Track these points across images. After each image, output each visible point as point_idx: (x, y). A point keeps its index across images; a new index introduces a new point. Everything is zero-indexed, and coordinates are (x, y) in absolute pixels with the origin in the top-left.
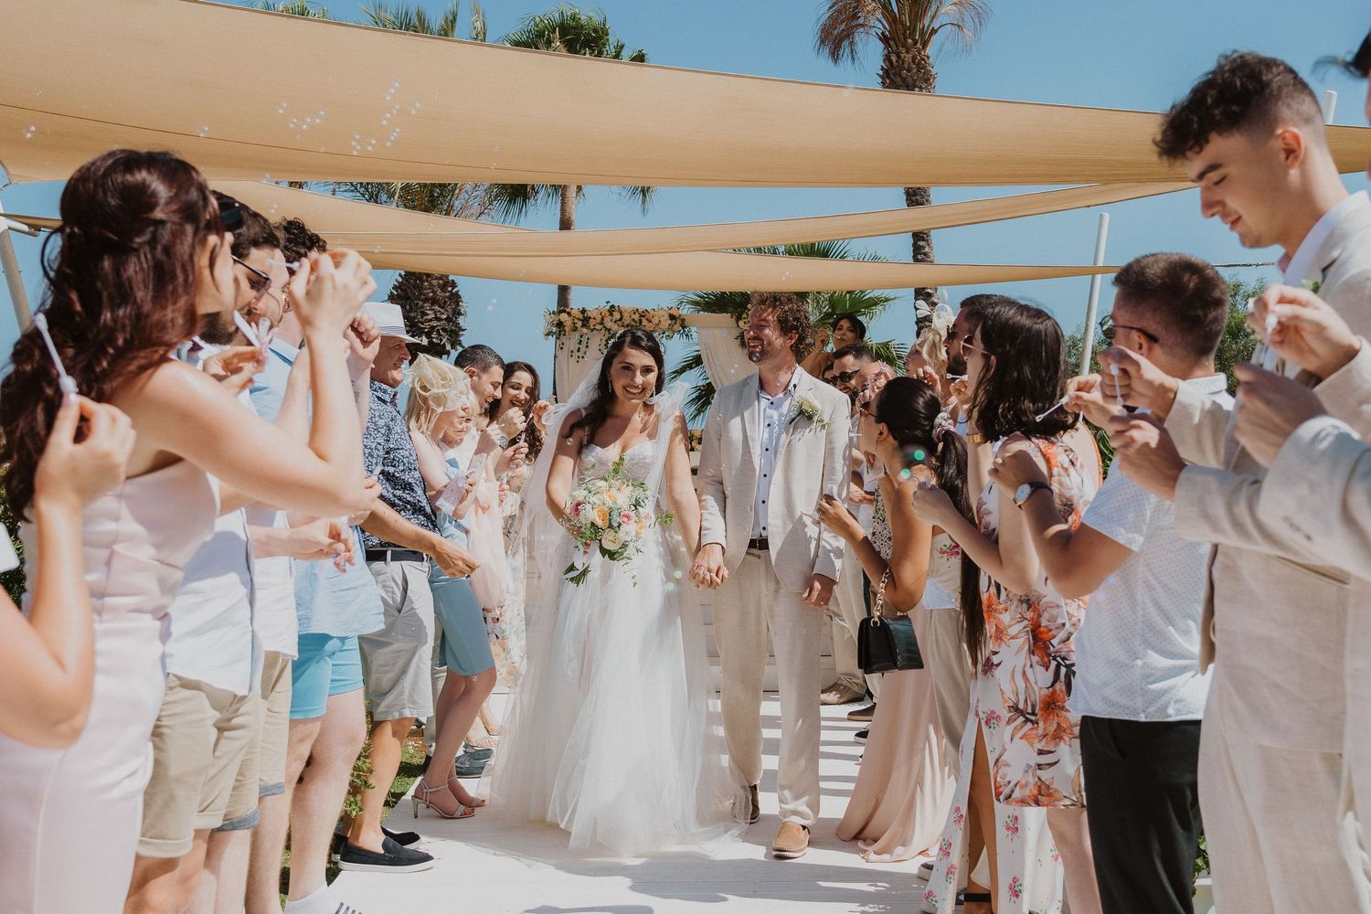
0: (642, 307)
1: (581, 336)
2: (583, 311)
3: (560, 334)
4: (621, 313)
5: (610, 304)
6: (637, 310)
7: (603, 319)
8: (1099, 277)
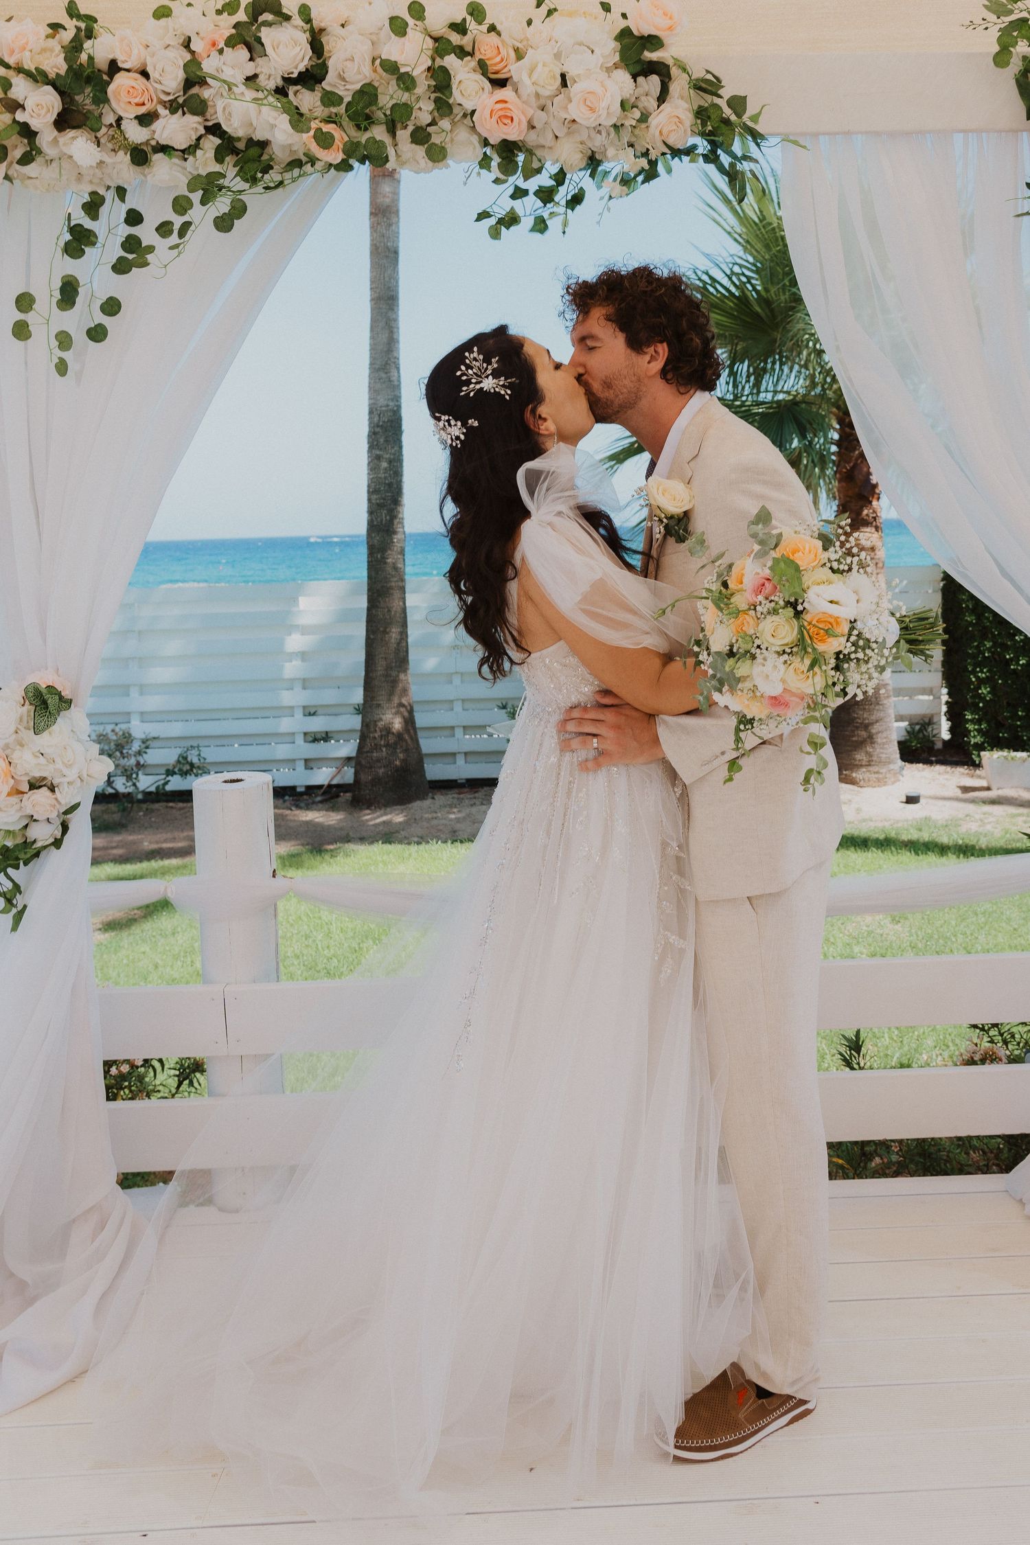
4: (316, 46)
6: (417, 11)
7: (194, 79)
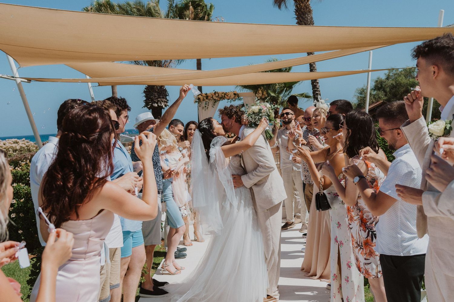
0: (225, 92)
1: (206, 102)
2: (206, 94)
3: (199, 102)
5: (214, 91)
6: (223, 93)
8: (370, 73)
